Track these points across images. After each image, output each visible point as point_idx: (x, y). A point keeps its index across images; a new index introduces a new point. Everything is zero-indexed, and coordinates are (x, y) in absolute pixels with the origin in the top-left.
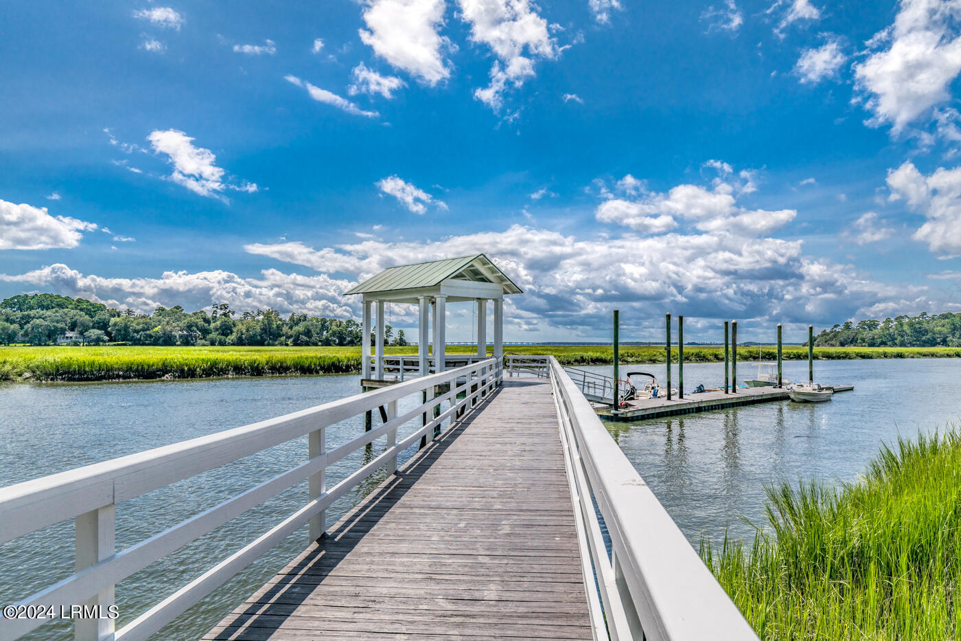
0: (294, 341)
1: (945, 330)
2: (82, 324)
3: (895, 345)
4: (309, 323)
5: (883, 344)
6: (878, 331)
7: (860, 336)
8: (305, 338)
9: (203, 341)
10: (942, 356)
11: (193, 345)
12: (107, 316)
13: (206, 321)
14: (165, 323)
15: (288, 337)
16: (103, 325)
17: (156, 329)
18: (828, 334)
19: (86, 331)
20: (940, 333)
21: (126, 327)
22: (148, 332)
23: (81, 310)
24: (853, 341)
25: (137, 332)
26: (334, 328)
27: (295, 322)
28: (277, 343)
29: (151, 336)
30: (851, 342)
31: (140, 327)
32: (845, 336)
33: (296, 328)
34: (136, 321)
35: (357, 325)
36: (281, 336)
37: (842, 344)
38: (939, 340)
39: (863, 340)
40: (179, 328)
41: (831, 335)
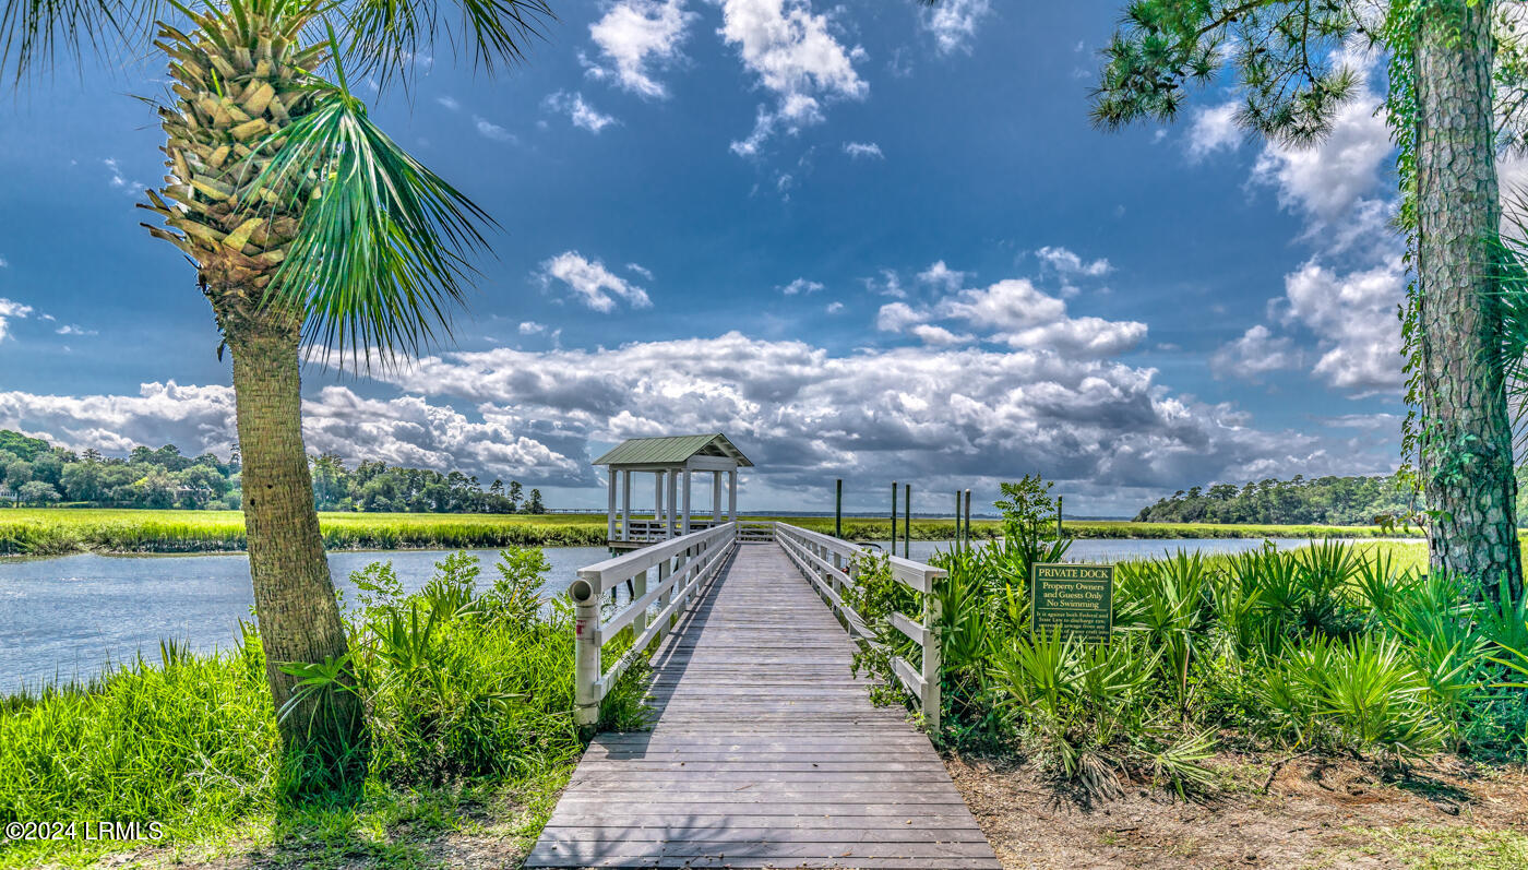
0: (366, 503)
1: (1324, 501)
2: (16, 473)
3: (1257, 521)
4: (389, 477)
5: (1242, 519)
6: (1233, 502)
7: (1210, 508)
8: (382, 499)
9: (218, 503)
10: (1290, 536)
11: (202, 508)
12: (55, 459)
13: (222, 470)
14: (154, 473)
15: (356, 499)
16: (51, 475)
17: (140, 482)
18: (1167, 505)
19: (23, 483)
20: (1317, 504)
21: (91, 478)
22: (127, 487)
23: (10, 449)
24: (1200, 515)
25: (110, 486)
26: (430, 485)
27: (366, 474)
28: (338, 506)
29: (131, 494)
30: (1198, 517)
31: (113, 479)
32: (1190, 508)
33: (368, 484)
34: (106, 470)
35: (466, 481)
36: (344, 496)
37: (1186, 520)
38: (1315, 515)
39: (1214, 514)
40: (178, 482)
41: (1171, 506)
